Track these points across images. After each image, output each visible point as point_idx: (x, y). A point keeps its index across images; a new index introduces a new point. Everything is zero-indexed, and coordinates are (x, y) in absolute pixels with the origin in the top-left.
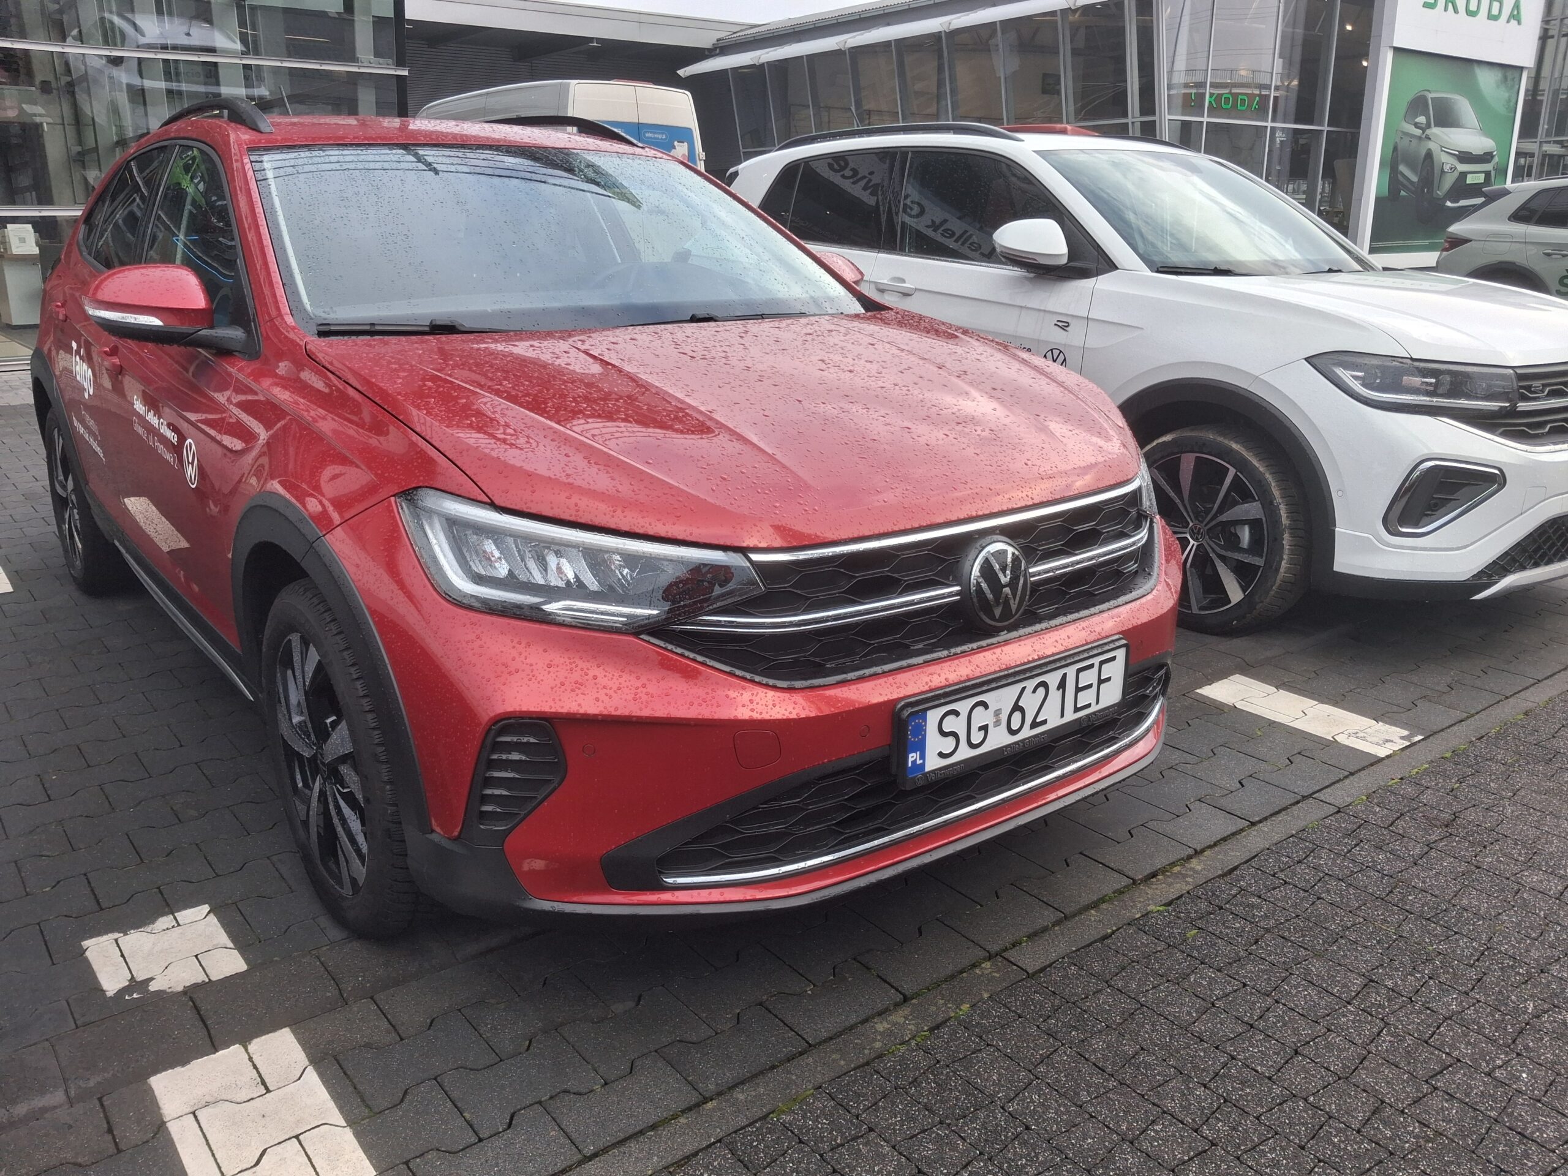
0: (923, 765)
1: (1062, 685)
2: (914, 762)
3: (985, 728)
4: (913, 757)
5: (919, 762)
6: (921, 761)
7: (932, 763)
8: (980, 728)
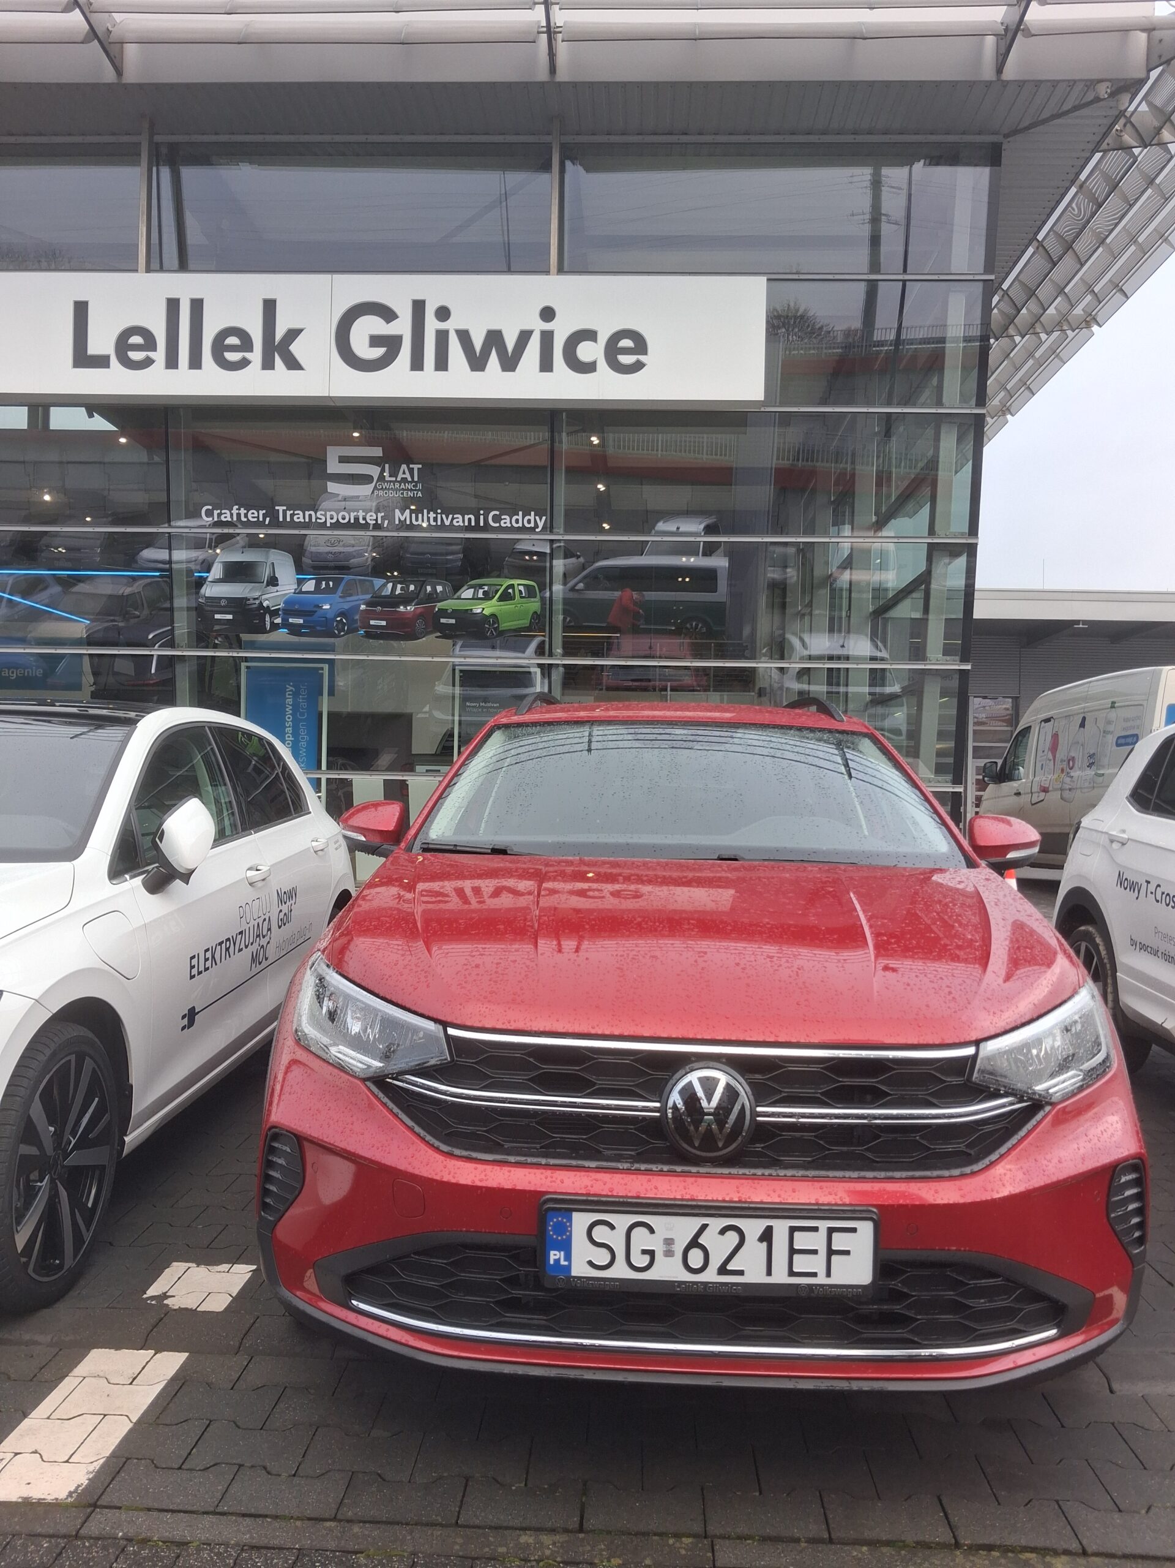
0: (569, 1268)
1: (767, 1236)
2: (557, 1261)
3: (651, 1253)
4: (554, 1255)
5: (563, 1263)
6: (566, 1263)
7: (579, 1269)
8: (644, 1252)
